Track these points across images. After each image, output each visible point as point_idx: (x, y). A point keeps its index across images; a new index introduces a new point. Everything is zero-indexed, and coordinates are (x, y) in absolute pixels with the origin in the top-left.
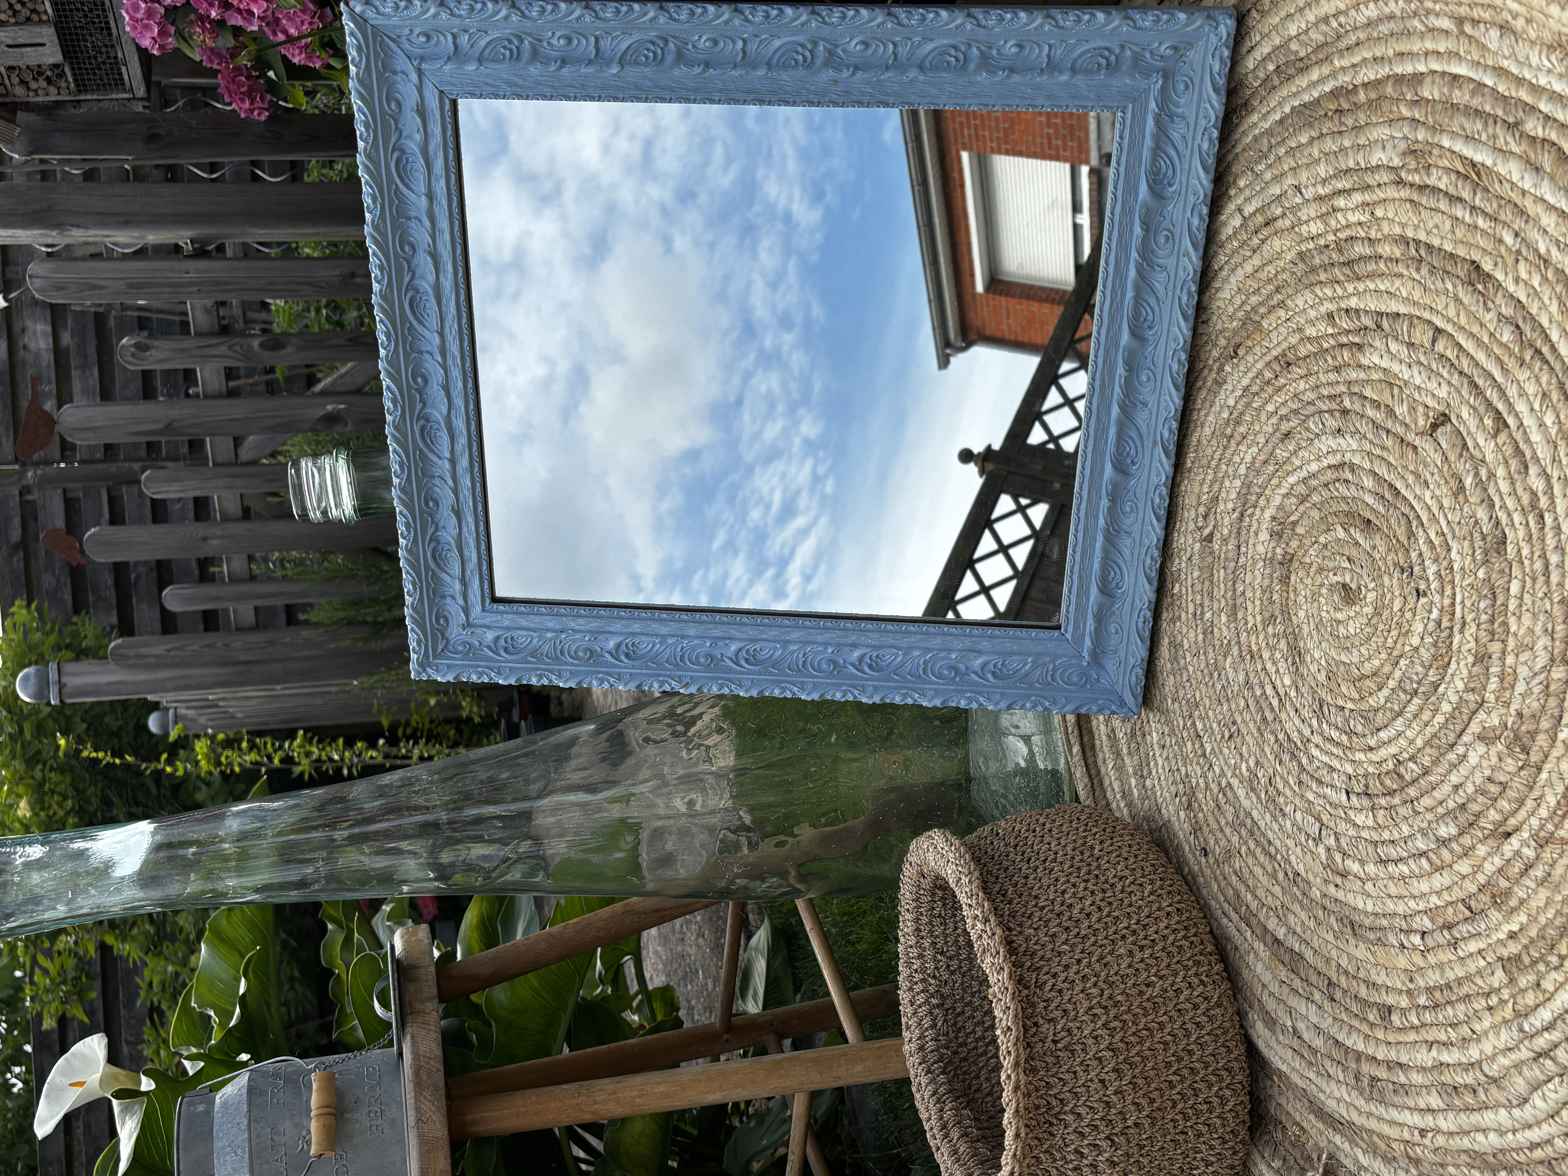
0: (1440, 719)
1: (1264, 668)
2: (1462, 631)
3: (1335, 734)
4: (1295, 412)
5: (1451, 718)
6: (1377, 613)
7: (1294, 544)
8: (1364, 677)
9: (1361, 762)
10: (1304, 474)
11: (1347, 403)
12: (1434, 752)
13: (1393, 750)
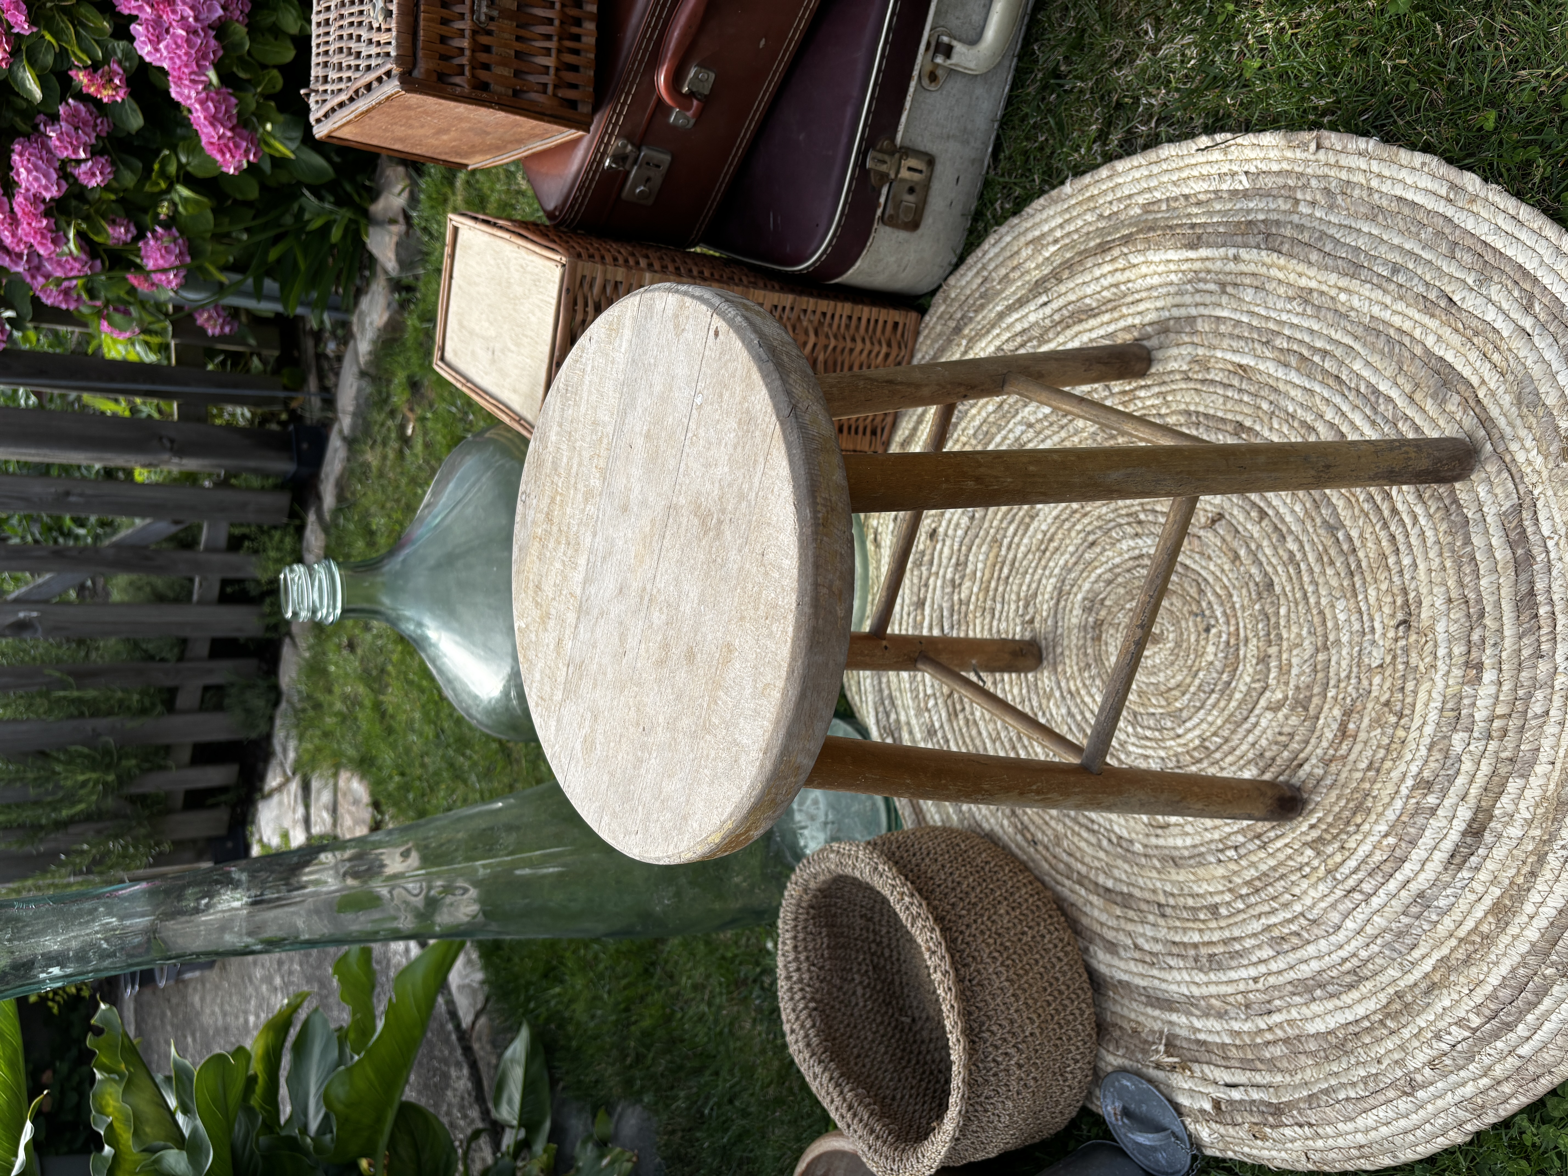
0: (1234, 704)
1: (1083, 701)
2: (1246, 644)
3: (1148, 733)
4: (1100, 528)
5: (1243, 701)
6: (1178, 645)
7: (1103, 613)
8: (1170, 690)
9: (1171, 748)
10: (1110, 565)
11: (1142, 516)
12: (1232, 727)
13: (1197, 732)
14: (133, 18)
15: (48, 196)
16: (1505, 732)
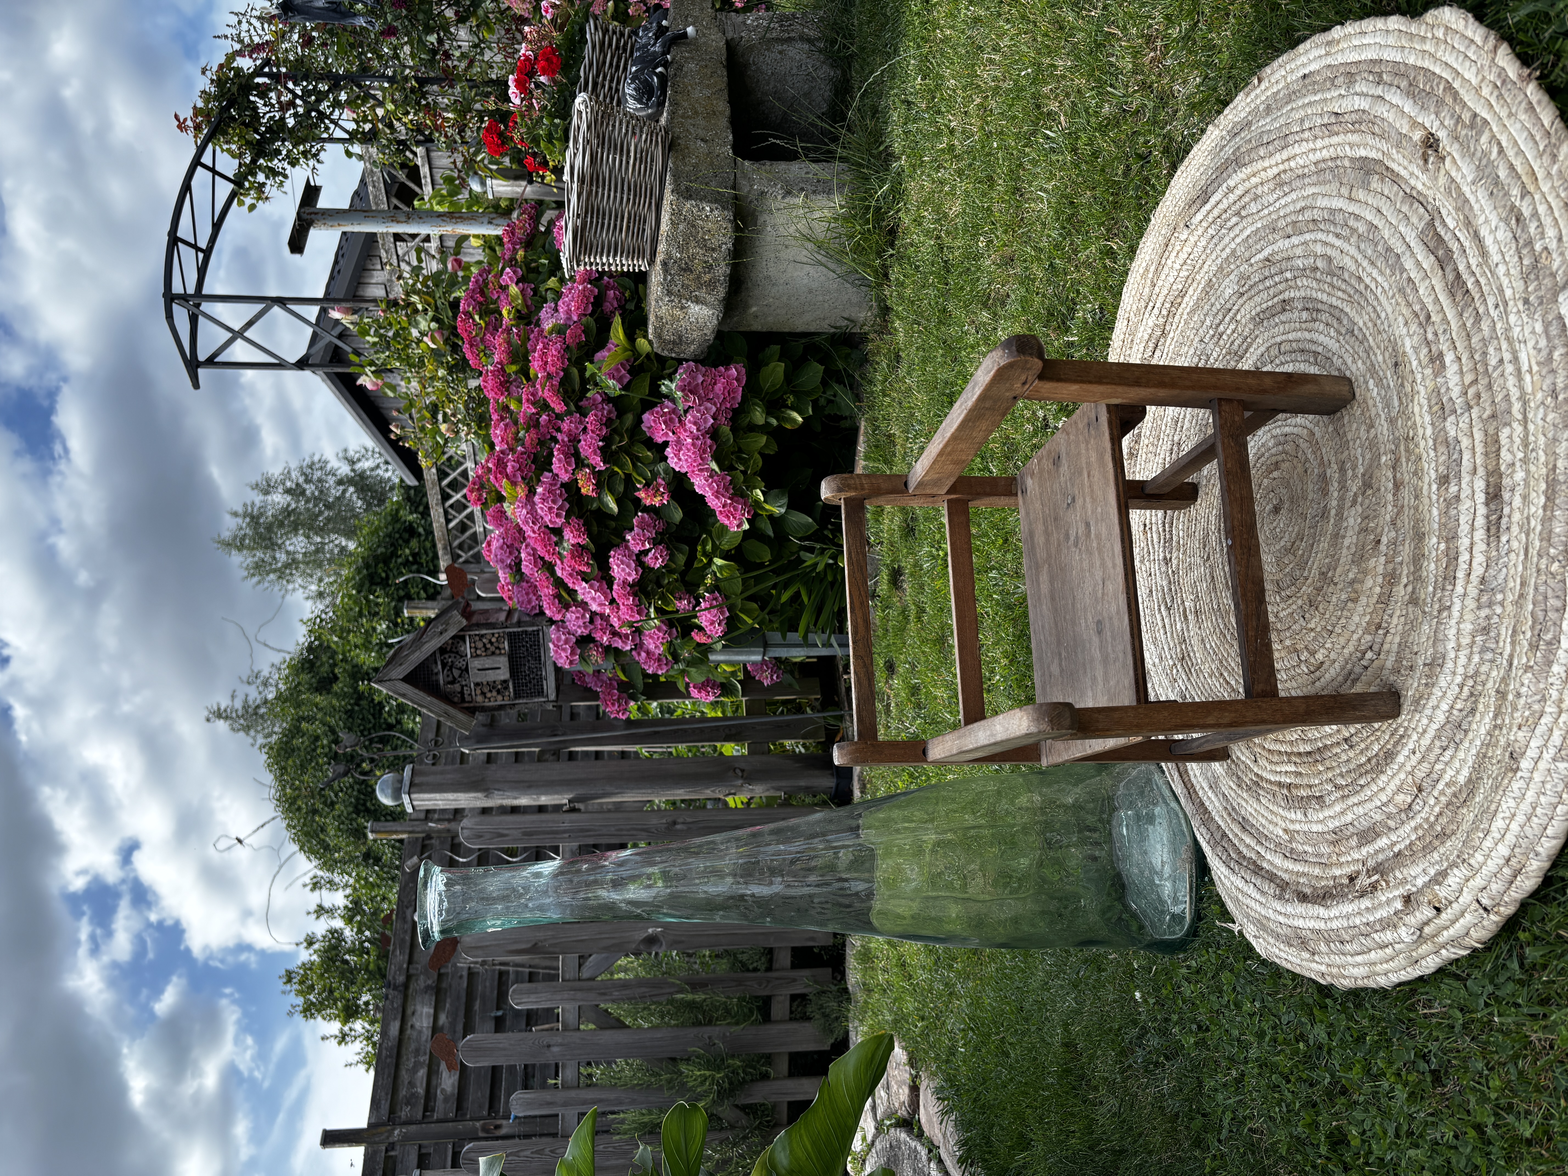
14: (666, 444)
15: (630, 579)
16: (1478, 396)
